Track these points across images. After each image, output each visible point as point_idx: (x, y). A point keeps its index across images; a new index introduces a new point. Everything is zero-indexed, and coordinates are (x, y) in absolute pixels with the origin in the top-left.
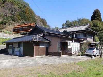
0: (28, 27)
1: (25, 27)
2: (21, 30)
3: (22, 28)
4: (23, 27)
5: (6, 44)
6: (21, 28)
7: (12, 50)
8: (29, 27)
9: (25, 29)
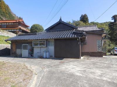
0: (15, 24)
1: (10, 24)
2: (4, 27)
3: (5, 24)
4: (7, 23)
5: (11, 43)
6: (3, 24)
7: (27, 51)
8: (17, 24)
9: (11, 26)
